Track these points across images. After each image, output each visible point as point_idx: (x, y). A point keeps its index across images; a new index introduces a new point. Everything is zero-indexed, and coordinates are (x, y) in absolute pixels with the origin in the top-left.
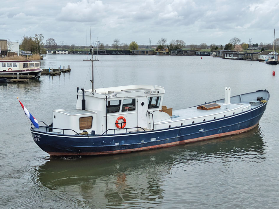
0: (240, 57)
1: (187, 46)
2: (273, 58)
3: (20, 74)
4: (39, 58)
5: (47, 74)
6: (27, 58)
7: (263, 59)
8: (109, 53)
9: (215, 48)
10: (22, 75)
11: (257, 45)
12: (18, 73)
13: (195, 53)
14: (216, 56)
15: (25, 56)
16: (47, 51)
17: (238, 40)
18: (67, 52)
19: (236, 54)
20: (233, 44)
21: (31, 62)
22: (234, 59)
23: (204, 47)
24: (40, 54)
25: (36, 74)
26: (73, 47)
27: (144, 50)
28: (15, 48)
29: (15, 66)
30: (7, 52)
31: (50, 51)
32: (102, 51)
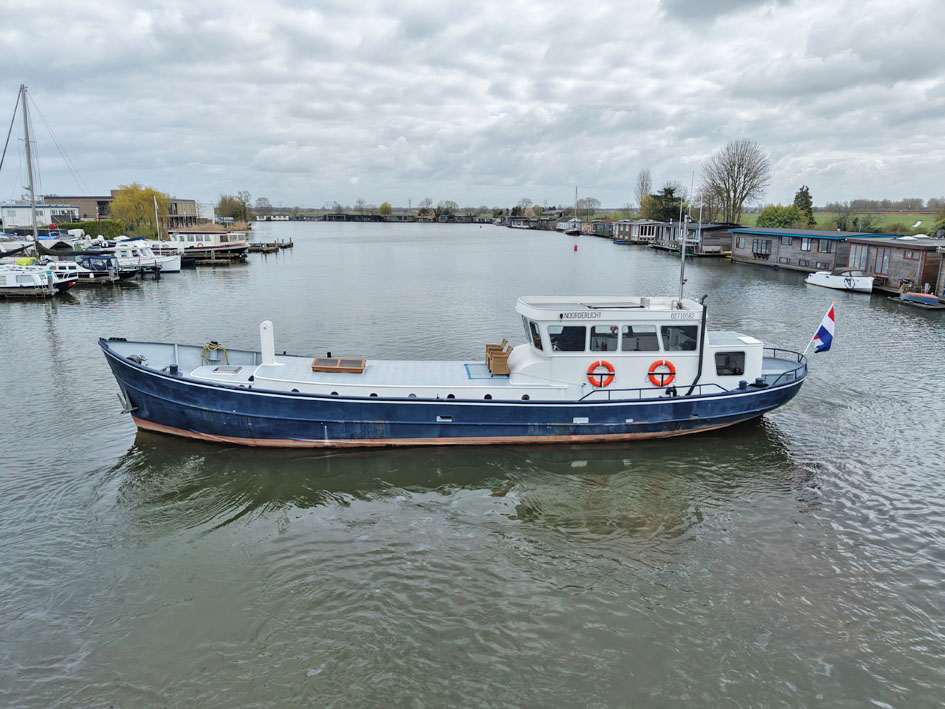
0: (532, 225)
2: (574, 226)
3: (216, 251)
4: (245, 227)
5: (257, 251)
6: (227, 227)
7: (561, 228)
8: (350, 218)
9: (498, 213)
10: (219, 253)
11: (554, 209)
12: (213, 250)
13: (472, 219)
14: (500, 224)
15: (223, 224)
16: (258, 217)
17: (529, 202)
18: (287, 218)
19: (527, 221)
20: (523, 208)
21: (232, 234)
22: (524, 228)
23: (484, 211)
24: (246, 221)
25: (241, 251)
26: (297, 210)
27: (400, 215)
28: (208, 213)
29: (208, 240)
30: (195, 218)
31: (261, 216)
32: (339, 216)
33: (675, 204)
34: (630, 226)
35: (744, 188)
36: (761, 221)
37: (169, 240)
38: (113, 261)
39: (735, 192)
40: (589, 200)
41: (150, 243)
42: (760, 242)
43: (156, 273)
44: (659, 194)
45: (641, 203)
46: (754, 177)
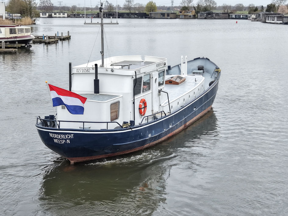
0: (285, 20)
1: (219, 7)
3: (6, 42)
4: (31, 22)
5: (40, 42)
6: (16, 22)
9: (254, 10)
10: (8, 43)
12: (3, 41)
13: (229, 15)
14: (255, 20)
15: (12, 19)
16: (41, 14)
18: (66, 15)
19: (280, 17)
20: (277, 5)
21: (19, 27)
22: (277, 23)
23: (240, 8)
24: (32, 18)
25: (26, 42)
26: (74, 8)
27: (164, 12)
31: (44, 13)
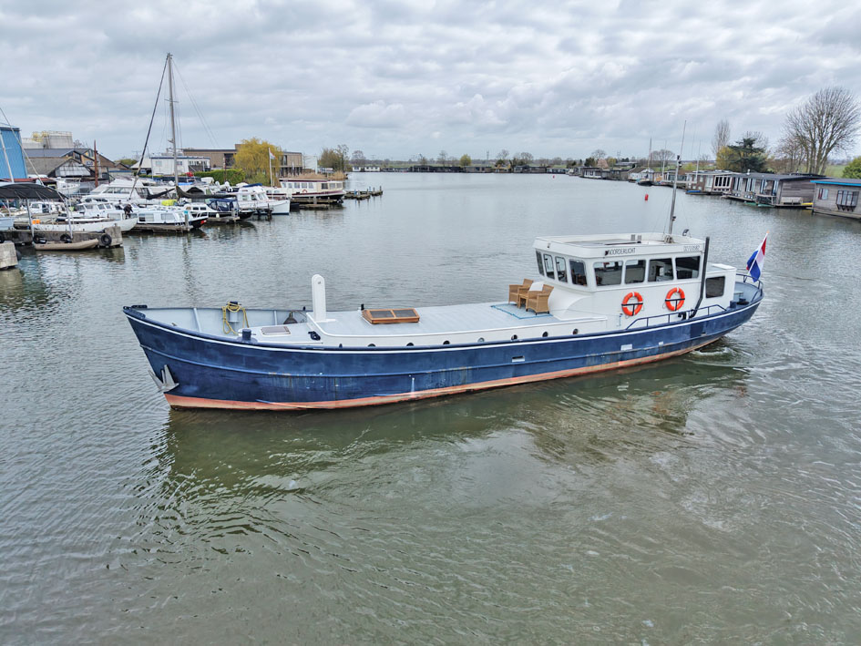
0: (604, 175)
1: (536, 160)
2: (647, 177)
3: (317, 197)
4: (343, 177)
5: (352, 198)
6: (328, 176)
7: (634, 178)
8: (433, 170)
9: (572, 164)
10: (320, 199)
11: (627, 160)
12: (315, 196)
13: (546, 170)
14: (573, 174)
15: (324, 173)
16: (353, 168)
17: (602, 153)
18: (378, 169)
19: (599, 172)
20: (596, 159)
21: (331, 182)
22: (596, 178)
23: (558, 162)
24: (344, 172)
25: (338, 197)
26: (387, 162)
27: (479, 166)
28: (312, 164)
29: (311, 187)
30: (301, 168)
31: (357, 167)
32: (424, 168)
33: (754, 155)
34: (705, 177)
35: (831, 138)
36: (848, 172)
37: (280, 187)
38: (234, 203)
39: (821, 142)
40: (664, 152)
41: (266, 189)
42: (845, 193)
43: (267, 215)
44: (738, 145)
45: (718, 154)
46: (843, 127)
